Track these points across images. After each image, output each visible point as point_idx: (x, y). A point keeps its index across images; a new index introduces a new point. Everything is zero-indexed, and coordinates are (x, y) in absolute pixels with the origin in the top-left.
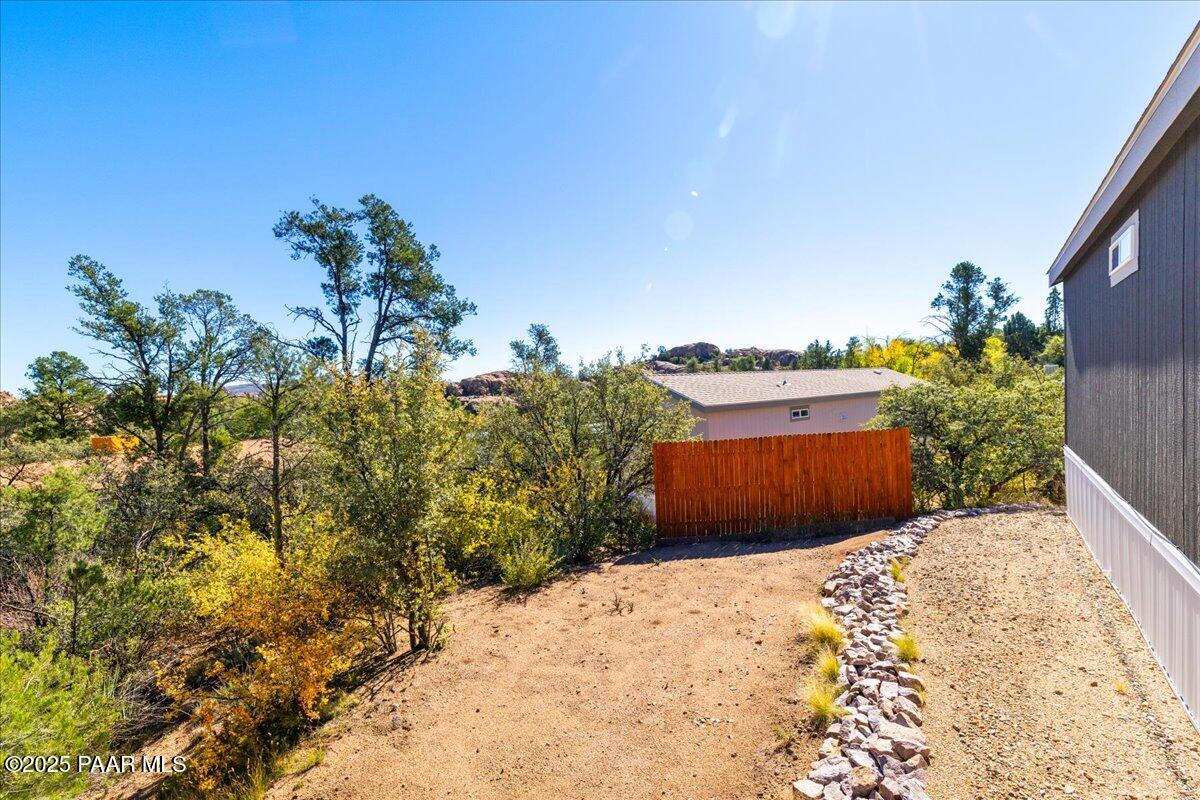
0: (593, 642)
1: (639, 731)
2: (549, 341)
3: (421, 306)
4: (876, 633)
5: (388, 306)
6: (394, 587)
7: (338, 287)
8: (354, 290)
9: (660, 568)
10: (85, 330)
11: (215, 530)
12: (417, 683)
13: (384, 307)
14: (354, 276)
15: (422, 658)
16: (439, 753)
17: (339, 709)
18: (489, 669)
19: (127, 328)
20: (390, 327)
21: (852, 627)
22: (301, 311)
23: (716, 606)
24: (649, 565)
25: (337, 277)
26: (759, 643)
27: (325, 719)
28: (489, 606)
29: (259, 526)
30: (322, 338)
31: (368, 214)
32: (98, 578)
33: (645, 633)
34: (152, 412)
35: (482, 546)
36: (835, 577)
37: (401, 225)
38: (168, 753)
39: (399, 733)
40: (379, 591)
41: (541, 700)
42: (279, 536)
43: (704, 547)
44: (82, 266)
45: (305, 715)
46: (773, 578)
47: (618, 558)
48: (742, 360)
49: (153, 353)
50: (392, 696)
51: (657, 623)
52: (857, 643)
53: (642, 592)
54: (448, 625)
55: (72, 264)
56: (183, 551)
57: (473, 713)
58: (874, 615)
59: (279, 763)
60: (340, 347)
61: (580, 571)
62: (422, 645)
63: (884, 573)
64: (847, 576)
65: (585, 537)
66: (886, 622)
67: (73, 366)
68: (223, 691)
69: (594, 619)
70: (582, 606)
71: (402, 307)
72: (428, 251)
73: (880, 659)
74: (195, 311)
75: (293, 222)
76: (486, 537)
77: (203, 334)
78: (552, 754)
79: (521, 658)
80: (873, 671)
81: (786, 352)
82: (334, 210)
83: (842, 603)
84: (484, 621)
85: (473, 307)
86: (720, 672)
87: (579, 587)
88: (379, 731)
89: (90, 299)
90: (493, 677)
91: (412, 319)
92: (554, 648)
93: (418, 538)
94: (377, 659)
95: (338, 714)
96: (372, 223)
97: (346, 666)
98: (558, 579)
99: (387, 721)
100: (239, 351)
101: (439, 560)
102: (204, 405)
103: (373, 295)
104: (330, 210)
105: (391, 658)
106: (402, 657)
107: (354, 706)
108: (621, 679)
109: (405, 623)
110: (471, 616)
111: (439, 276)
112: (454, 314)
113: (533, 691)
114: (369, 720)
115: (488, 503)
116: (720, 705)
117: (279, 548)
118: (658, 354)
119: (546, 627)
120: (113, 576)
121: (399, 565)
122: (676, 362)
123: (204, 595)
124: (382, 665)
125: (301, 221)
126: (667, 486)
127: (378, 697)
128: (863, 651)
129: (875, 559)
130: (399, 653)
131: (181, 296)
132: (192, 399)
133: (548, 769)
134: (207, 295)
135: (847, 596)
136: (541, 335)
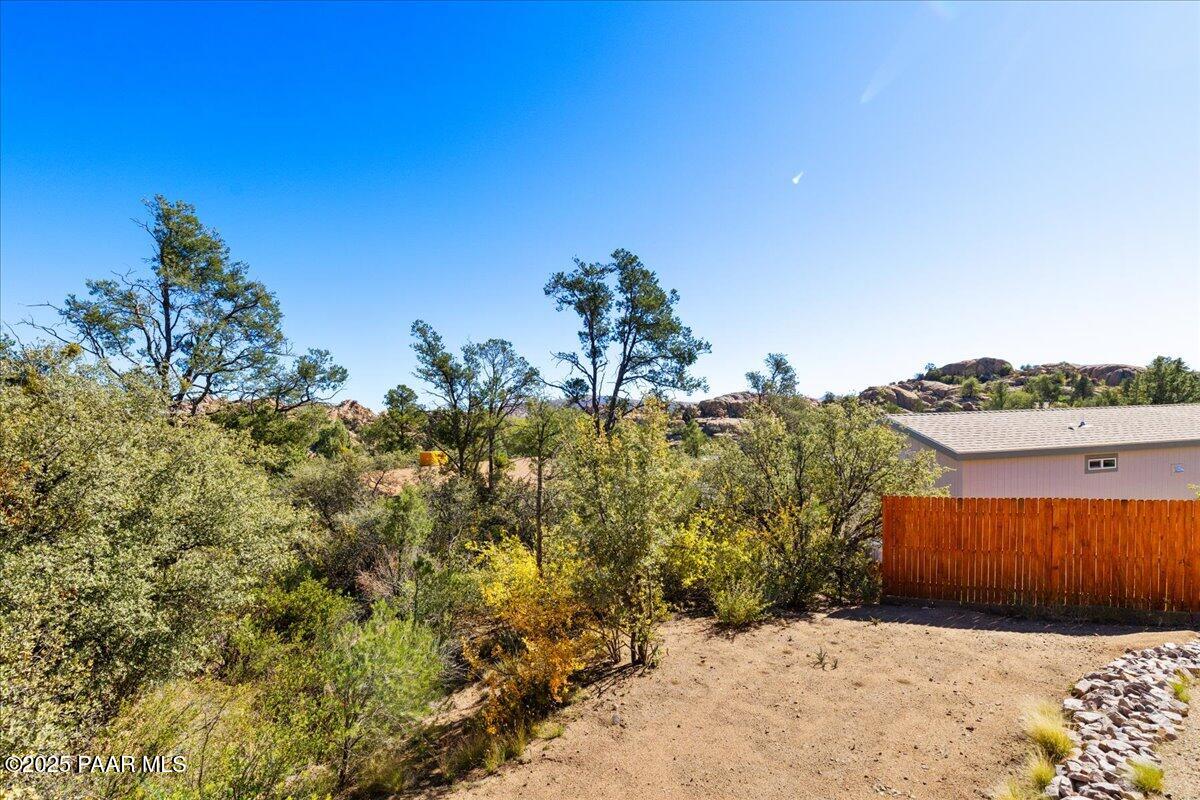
0: (789, 690)
1: (816, 781)
2: (787, 370)
3: (660, 346)
4: (1117, 751)
5: (631, 348)
6: (619, 610)
7: (591, 334)
8: (604, 335)
9: (877, 628)
10: (420, 374)
11: (498, 540)
12: (634, 692)
13: (628, 348)
14: (605, 321)
15: (640, 672)
16: (645, 751)
17: (575, 698)
18: (692, 693)
19: (444, 374)
20: (633, 368)
21: (1089, 738)
22: (561, 356)
23: (931, 680)
24: (866, 623)
25: (589, 324)
26: (971, 729)
27: (566, 704)
28: (701, 637)
29: (526, 540)
30: (577, 379)
31: (619, 266)
32: (429, 570)
33: (844, 692)
34: (458, 437)
35: (700, 580)
36: (1093, 677)
37: (645, 274)
38: (465, 702)
39: (616, 729)
40: (609, 610)
41: (733, 731)
42: (539, 551)
43: (935, 612)
44: (420, 329)
45: (552, 697)
46: (1013, 663)
47: (835, 609)
48: (1044, 380)
49: (459, 391)
50: (614, 698)
51: (859, 685)
52: (1087, 757)
53: (851, 650)
54: (662, 649)
55: (414, 327)
56: (476, 553)
57: (675, 727)
58: (1124, 731)
59: (534, 728)
60: (591, 386)
61: (792, 617)
62: (640, 661)
63: (1161, 685)
64: (1109, 679)
65: (801, 585)
66: (1135, 742)
67: (409, 395)
68: (500, 666)
69: (796, 668)
70: (786, 652)
71: (644, 347)
72: (669, 295)
73: (1109, 781)
74: (487, 356)
75: (559, 281)
76: (704, 573)
77: (492, 375)
78: (734, 778)
79: (720, 691)
80: (1092, 791)
81: (1118, 367)
82: (591, 266)
83: (1090, 709)
84: (693, 650)
85: (708, 346)
86: (916, 748)
87: (788, 633)
88: (602, 723)
89: (423, 352)
90: (695, 701)
91: (651, 360)
92: (752, 687)
93: (640, 573)
94: (605, 665)
95: (575, 702)
96: (621, 274)
97: (582, 667)
98: (768, 621)
99: (609, 717)
100: (516, 387)
101: (658, 592)
102: (491, 433)
103: (619, 341)
104: (588, 267)
105: (616, 666)
106: (624, 667)
107: (586, 699)
108: (808, 729)
109: (628, 640)
110: (684, 642)
111: (677, 319)
112: (690, 354)
113: (727, 722)
114: (596, 713)
115: (706, 543)
116: (906, 779)
117: (539, 561)
118: (925, 372)
119: (748, 667)
120: (438, 568)
121: (624, 593)
122: (949, 382)
123: (490, 592)
124: (608, 670)
125: (565, 279)
126: (897, 542)
127: (604, 695)
128: (1088, 768)
129: (1158, 666)
130: (622, 664)
131: (478, 345)
132: (483, 428)
133: (729, 789)
134: (495, 342)
135: (1099, 702)
136: (779, 365)
